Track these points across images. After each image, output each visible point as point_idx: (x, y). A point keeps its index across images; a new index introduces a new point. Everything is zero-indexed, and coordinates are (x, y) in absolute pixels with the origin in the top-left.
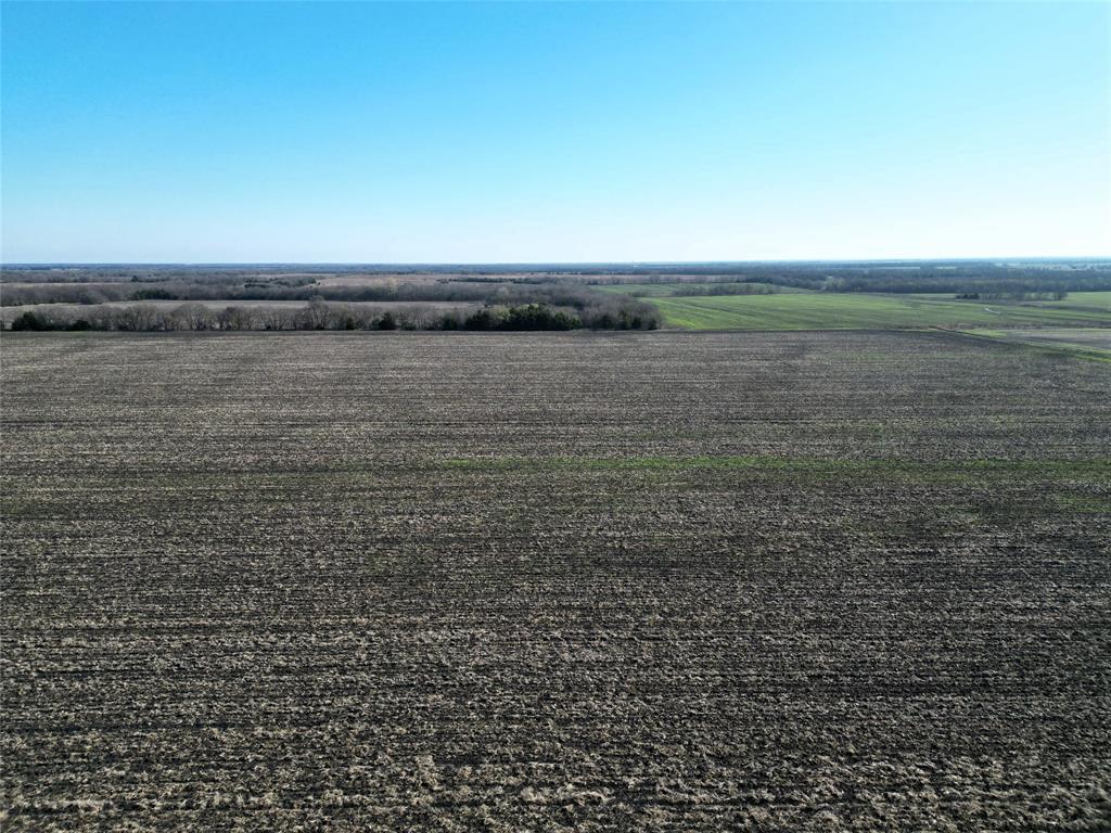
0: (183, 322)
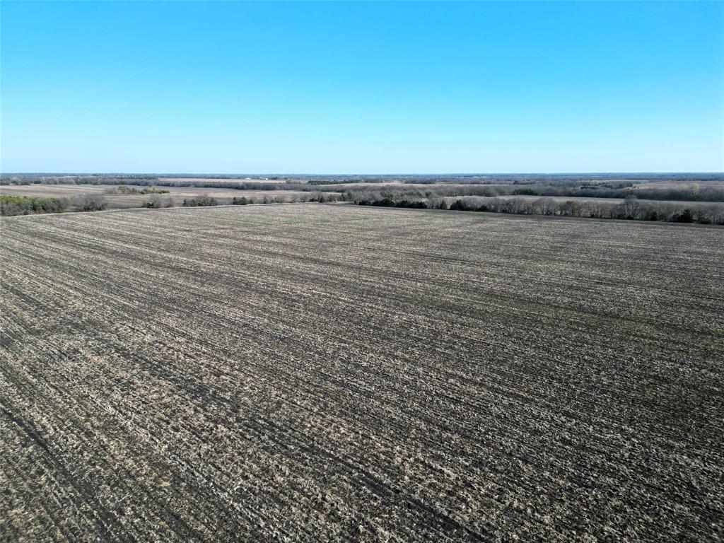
0: (539, 209)
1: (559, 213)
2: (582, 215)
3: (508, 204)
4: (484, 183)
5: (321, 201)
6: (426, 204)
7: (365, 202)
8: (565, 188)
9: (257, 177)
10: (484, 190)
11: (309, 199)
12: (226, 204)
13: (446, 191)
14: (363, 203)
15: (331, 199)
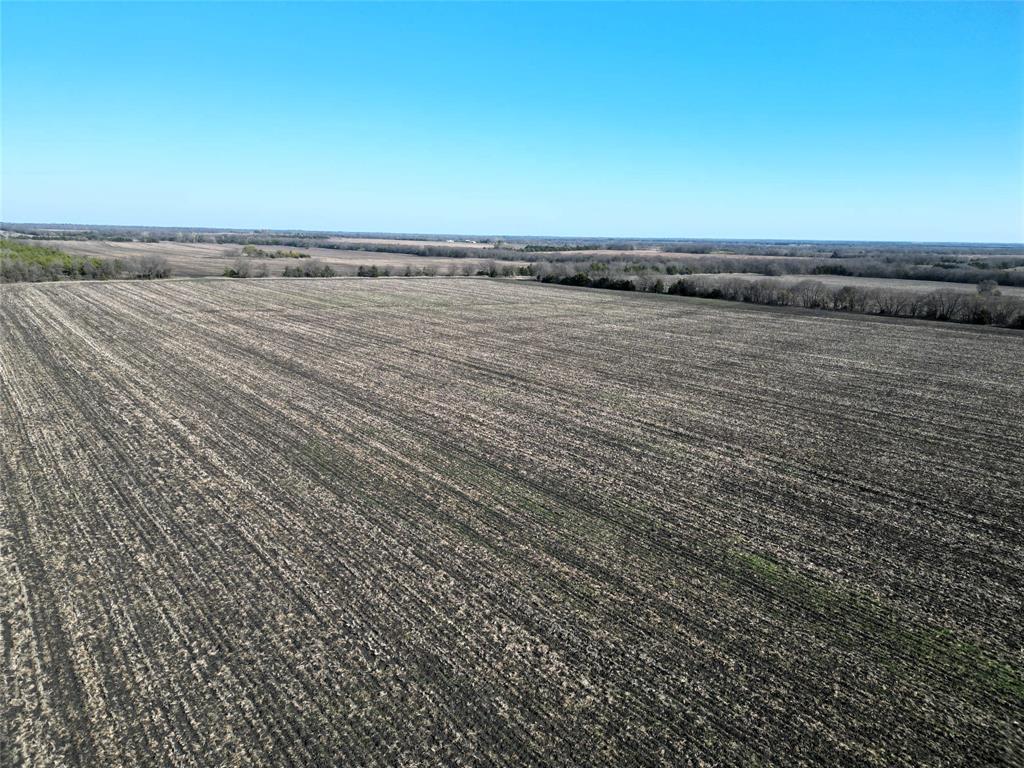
1: (832, 305)
2: (867, 309)
3: (752, 288)
4: (786, 255)
5: (493, 274)
6: (634, 283)
7: (551, 278)
8: (899, 266)
9: (461, 239)
10: (767, 266)
11: (477, 271)
12: (347, 275)
13: (702, 266)
14: (547, 280)
15: (507, 272)
